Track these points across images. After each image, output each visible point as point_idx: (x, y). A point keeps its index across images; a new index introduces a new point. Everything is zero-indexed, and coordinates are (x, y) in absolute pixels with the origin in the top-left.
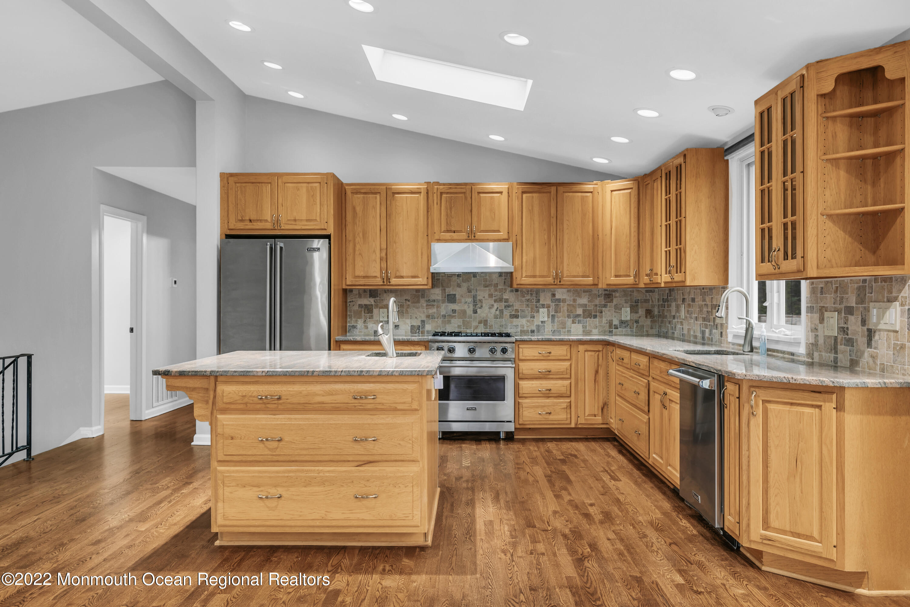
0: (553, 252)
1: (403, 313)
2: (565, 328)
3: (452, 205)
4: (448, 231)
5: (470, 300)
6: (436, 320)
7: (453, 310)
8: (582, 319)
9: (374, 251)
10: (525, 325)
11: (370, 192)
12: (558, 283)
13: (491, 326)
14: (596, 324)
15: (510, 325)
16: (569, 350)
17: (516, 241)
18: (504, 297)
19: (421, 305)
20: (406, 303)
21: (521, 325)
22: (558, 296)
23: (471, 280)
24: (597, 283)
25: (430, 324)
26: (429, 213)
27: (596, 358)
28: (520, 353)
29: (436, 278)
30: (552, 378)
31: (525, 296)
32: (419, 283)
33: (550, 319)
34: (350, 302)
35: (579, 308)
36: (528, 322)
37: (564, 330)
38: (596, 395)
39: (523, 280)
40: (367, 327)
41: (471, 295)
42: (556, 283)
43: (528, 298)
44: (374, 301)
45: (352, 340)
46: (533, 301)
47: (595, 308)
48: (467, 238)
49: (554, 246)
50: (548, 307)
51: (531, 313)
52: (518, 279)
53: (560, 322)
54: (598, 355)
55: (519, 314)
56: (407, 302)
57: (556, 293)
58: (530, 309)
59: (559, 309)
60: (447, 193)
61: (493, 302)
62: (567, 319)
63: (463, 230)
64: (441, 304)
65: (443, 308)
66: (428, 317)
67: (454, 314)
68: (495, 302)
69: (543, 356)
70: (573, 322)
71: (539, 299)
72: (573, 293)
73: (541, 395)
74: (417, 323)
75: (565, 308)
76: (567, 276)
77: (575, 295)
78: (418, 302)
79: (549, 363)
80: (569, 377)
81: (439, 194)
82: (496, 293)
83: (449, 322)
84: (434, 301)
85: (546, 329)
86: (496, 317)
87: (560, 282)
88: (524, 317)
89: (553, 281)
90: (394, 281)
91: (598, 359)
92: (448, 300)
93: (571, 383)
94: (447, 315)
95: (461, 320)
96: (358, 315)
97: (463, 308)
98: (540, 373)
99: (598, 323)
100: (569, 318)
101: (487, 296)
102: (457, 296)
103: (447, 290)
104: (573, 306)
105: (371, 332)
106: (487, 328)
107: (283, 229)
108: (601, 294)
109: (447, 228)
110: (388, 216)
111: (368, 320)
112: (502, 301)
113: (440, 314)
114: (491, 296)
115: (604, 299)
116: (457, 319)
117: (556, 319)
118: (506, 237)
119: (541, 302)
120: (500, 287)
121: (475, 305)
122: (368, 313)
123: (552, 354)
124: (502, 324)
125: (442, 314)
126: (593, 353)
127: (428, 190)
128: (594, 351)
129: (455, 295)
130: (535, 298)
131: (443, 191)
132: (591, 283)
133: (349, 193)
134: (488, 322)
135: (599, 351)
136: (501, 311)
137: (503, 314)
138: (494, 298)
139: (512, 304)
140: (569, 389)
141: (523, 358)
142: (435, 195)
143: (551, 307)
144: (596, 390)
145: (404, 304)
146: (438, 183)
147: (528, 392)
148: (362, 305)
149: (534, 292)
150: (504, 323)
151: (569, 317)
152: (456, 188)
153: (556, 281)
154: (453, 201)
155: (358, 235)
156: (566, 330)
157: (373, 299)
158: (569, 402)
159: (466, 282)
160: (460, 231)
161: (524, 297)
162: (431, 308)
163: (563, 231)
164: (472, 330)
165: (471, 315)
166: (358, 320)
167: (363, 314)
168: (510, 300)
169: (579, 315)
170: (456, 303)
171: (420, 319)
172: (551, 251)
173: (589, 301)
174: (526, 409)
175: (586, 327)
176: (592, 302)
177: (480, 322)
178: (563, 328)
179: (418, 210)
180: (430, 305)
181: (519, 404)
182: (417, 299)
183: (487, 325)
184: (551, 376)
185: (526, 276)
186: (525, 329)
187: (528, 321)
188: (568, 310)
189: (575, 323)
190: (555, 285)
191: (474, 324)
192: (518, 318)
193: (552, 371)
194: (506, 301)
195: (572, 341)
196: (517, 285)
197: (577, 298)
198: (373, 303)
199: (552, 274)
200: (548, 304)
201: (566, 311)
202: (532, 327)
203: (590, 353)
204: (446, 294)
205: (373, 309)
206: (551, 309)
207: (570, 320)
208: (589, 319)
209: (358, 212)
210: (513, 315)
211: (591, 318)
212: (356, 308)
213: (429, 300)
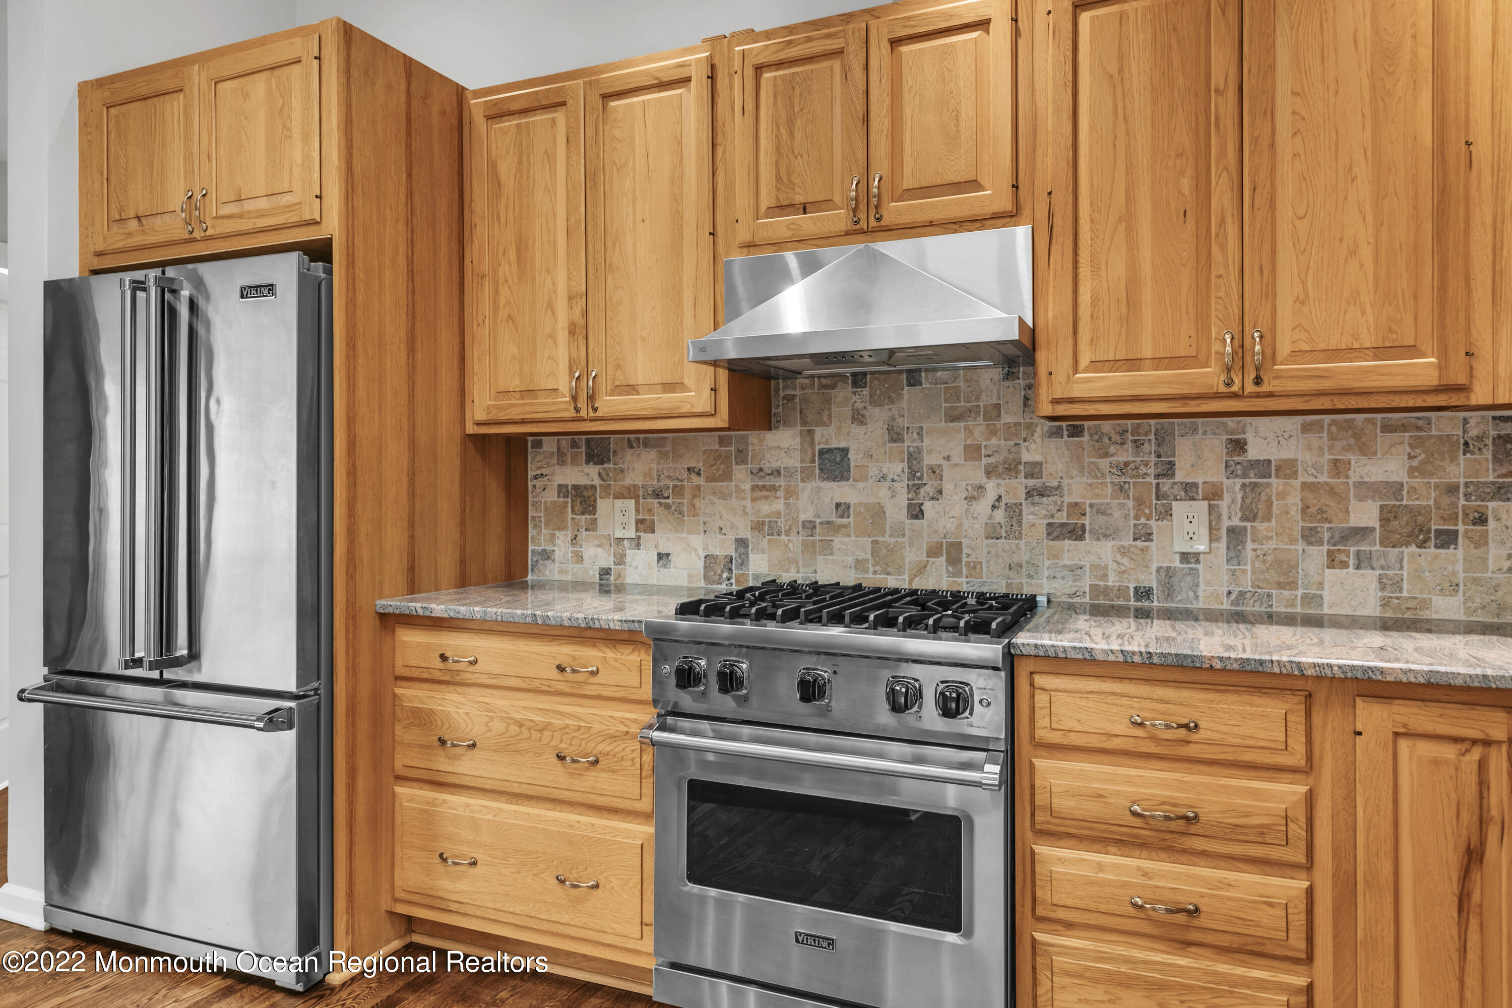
0: (1223, 248)
1: (681, 513)
2: (1292, 585)
3: (797, 109)
4: (782, 208)
5: (897, 468)
6: (783, 537)
7: (838, 505)
8: (1377, 547)
9: (550, 305)
10: (1112, 566)
11: (537, 104)
12: (1250, 388)
13: (975, 567)
14: (1454, 574)
15: (1047, 563)
16: (1297, 719)
17: (1050, 215)
18: (1026, 457)
19: (737, 486)
20: (689, 479)
21: (1093, 567)
22: (1254, 452)
23: (900, 396)
24: (1461, 379)
25: (763, 552)
26: (720, 150)
27: (1471, 778)
28: (1038, 714)
29: (782, 394)
30: (1204, 854)
31: (1112, 449)
32: (686, 409)
33: (1223, 544)
34: (536, 477)
35: (1361, 499)
36: (1123, 554)
37: (1286, 593)
38: (1472, 981)
39: (1079, 381)
40: (579, 558)
41: (902, 452)
42: (1235, 388)
43: (1121, 458)
44: (600, 475)
45: (421, 612)
46: (1143, 469)
47: (1446, 500)
48: (850, 227)
49: (1229, 219)
50: (1213, 494)
51: (1137, 518)
52: (1060, 376)
53: (1269, 558)
54: (1482, 765)
55: (1087, 521)
56: (694, 477)
57: (1249, 436)
58: (1130, 503)
59: (1262, 506)
60: (779, 65)
61: (980, 477)
62: (1301, 546)
63: (837, 198)
64: (801, 485)
65: (805, 496)
66: (758, 527)
67: (844, 521)
68: (990, 472)
69: (1153, 738)
70: (1333, 562)
71: (1172, 464)
72: (1332, 437)
73: (1145, 927)
74: (724, 548)
75: (1294, 500)
76: (1297, 355)
77: (1338, 445)
78: (727, 476)
79: (1188, 778)
80: (1302, 859)
81: (749, 72)
82: (994, 441)
83: (827, 547)
84: (777, 473)
85: (1202, 586)
86: (993, 534)
87: (1258, 381)
88: (1106, 536)
89: (1223, 377)
90: (609, 404)
91: (1483, 784)
92: (821, 469)
93: (1310, 892)
94: (818, 521)
95: (867, 541)
96: (557, 521)
97: (872, 500)
98: (1138, 822)
99: (1460, 567)
100: (1310, 543)
101: (957, 454)
102: (851, 455)
103: (819, 432)
104: (1332, 491)
105: (591, 572)
106: (958, 574)
107: (211, 238)
108: (1480, 438)
109: (777, 198)
110: (592, 178)
111: (585, 533)
112: (1017, 472)
113: (795, 520)
114: (973, 452)
115: (1495, 459)
116: (853, 538)
117: (1250, 546)
118: (1004, 203)
119: (1179, 477)
120: (1007, 418)
121: (915, 488)
122: (583, 514)
123: (1202, 734)
124: (1016, 559)
125: (803, 517)
126: (1449, 752)
127: (713, 67)
128: (1456, 740)
129: (845, 451)
130: (1153, 458)
131: (761, 59)
132: (1431, 379)
133: (478, 117)
134: (965, 550)
135: (1487, 743)
136: (1014, 511)
137: (1020, 522)
138: (984, 461)
139: (1056, 484)
140: (1298, 920)
141: (1055, 738)
142: (737, 79)
143: (1226, 496)
144: (1472, 956)
145: (685, 483)
146: (750, 35)
147: (1079, 904)
148: (567, 486)
149: (1147, 433)
150: (1024, 557)
151: (1310, 536)
152: (809, 39)
153: (1237, 381)
154: (798, 90)
155: (504, 254)
156: (1300, 593)
157: (597, 468)
158: (1298, 991)
159: (881, 405)
160: (826, 204)
161: (1106, 455)
162: (766, 497)
163: (1272, 145)
164: (906, 577)
165: (902, 523)
166: (557, 533)
167: (570, 515)
168: (1047, 468)
169: (1362, 533)
170: (848, 479)
171: (732, 537)
172: (1215, 249)
173: (1411, 471)
174: (1067, 981)
175: (1398, 585)
176: (1431, 475)
177: (934, 552)
178: (1280, 586)
179: (680, 143)
180: (764, 487)
181: (1034, 948)
182: (722, 467)
183: (959, 560)
184: (1198, 844)
185: (1096, 365)
186: (1110, 583)
187: (1123, 551)
188: (1305, 508)
189: (1344, 565)
190: (1235, 396)
191: (913, 556)
192: (1081, 538)
193: (1203, 818)
194: (1034, 470)
195: (1319, 678)
196: (1056, 402)
197: (1353, 458)
198: (597, 482)
199: (1216, 347)
200: (1213, 484)
201: (1295, 512)
202: (1142, 577)
203: (1426, 749)
204: (817, 448)
205: (595, 501)
206: (1223, 505)
207: (1318, 553)
208: (1413, 548)
209: (503, 179)
210: (1063, 525)
211: (1422, 545)
212: (551, 496)
213: (761, 470)
